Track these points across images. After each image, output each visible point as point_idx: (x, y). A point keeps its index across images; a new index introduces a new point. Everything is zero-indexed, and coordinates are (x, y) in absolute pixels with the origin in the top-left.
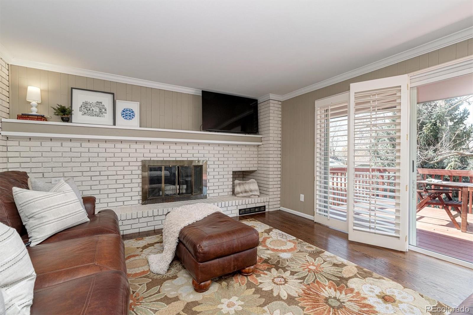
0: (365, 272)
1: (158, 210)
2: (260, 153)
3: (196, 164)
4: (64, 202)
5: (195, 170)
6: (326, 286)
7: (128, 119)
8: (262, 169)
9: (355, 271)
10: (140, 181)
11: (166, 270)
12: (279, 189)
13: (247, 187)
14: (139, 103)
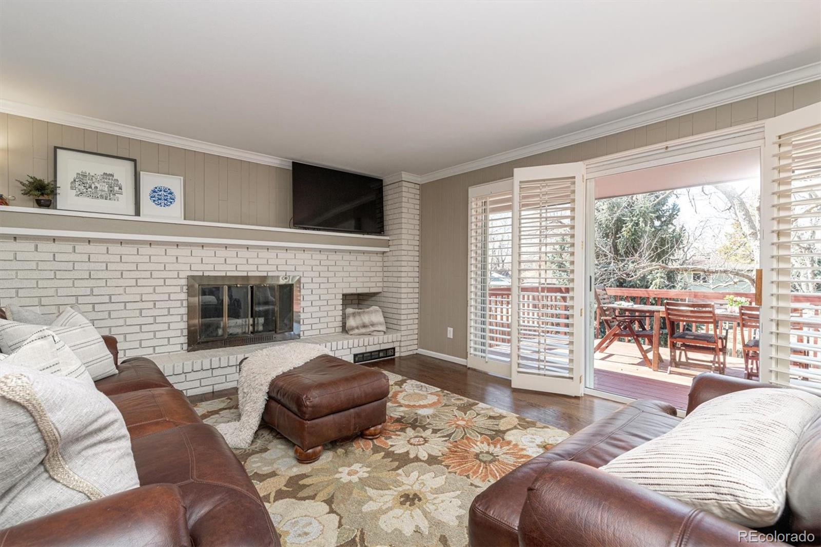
0: (528, 422)
1: (220, 359)
2: (385, 264)
3: (282, 282)
4: (83, 341)
5: (280, 292)
6: (477, 441)
7: (163, 204)
8: (390, 290)
9: (516, 422)
10: (184, 311)
11: (249, 442)
12: (416, 321)
13: (366, 319)
14: (182, 178)
